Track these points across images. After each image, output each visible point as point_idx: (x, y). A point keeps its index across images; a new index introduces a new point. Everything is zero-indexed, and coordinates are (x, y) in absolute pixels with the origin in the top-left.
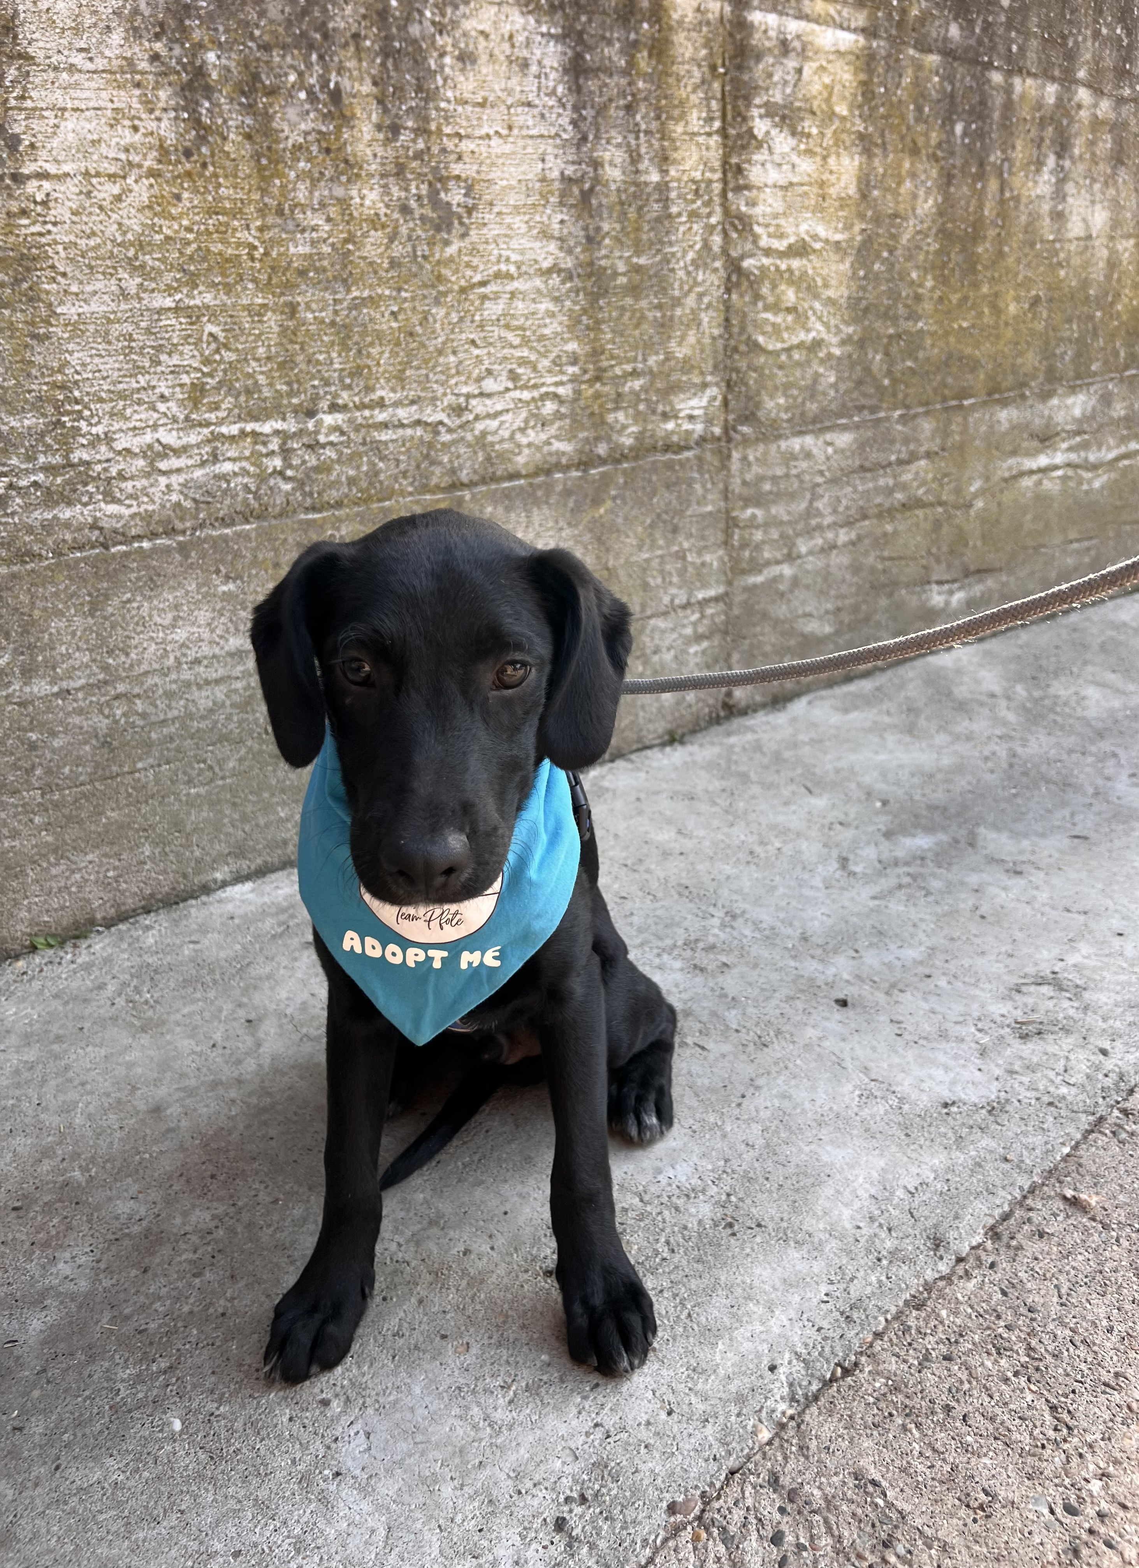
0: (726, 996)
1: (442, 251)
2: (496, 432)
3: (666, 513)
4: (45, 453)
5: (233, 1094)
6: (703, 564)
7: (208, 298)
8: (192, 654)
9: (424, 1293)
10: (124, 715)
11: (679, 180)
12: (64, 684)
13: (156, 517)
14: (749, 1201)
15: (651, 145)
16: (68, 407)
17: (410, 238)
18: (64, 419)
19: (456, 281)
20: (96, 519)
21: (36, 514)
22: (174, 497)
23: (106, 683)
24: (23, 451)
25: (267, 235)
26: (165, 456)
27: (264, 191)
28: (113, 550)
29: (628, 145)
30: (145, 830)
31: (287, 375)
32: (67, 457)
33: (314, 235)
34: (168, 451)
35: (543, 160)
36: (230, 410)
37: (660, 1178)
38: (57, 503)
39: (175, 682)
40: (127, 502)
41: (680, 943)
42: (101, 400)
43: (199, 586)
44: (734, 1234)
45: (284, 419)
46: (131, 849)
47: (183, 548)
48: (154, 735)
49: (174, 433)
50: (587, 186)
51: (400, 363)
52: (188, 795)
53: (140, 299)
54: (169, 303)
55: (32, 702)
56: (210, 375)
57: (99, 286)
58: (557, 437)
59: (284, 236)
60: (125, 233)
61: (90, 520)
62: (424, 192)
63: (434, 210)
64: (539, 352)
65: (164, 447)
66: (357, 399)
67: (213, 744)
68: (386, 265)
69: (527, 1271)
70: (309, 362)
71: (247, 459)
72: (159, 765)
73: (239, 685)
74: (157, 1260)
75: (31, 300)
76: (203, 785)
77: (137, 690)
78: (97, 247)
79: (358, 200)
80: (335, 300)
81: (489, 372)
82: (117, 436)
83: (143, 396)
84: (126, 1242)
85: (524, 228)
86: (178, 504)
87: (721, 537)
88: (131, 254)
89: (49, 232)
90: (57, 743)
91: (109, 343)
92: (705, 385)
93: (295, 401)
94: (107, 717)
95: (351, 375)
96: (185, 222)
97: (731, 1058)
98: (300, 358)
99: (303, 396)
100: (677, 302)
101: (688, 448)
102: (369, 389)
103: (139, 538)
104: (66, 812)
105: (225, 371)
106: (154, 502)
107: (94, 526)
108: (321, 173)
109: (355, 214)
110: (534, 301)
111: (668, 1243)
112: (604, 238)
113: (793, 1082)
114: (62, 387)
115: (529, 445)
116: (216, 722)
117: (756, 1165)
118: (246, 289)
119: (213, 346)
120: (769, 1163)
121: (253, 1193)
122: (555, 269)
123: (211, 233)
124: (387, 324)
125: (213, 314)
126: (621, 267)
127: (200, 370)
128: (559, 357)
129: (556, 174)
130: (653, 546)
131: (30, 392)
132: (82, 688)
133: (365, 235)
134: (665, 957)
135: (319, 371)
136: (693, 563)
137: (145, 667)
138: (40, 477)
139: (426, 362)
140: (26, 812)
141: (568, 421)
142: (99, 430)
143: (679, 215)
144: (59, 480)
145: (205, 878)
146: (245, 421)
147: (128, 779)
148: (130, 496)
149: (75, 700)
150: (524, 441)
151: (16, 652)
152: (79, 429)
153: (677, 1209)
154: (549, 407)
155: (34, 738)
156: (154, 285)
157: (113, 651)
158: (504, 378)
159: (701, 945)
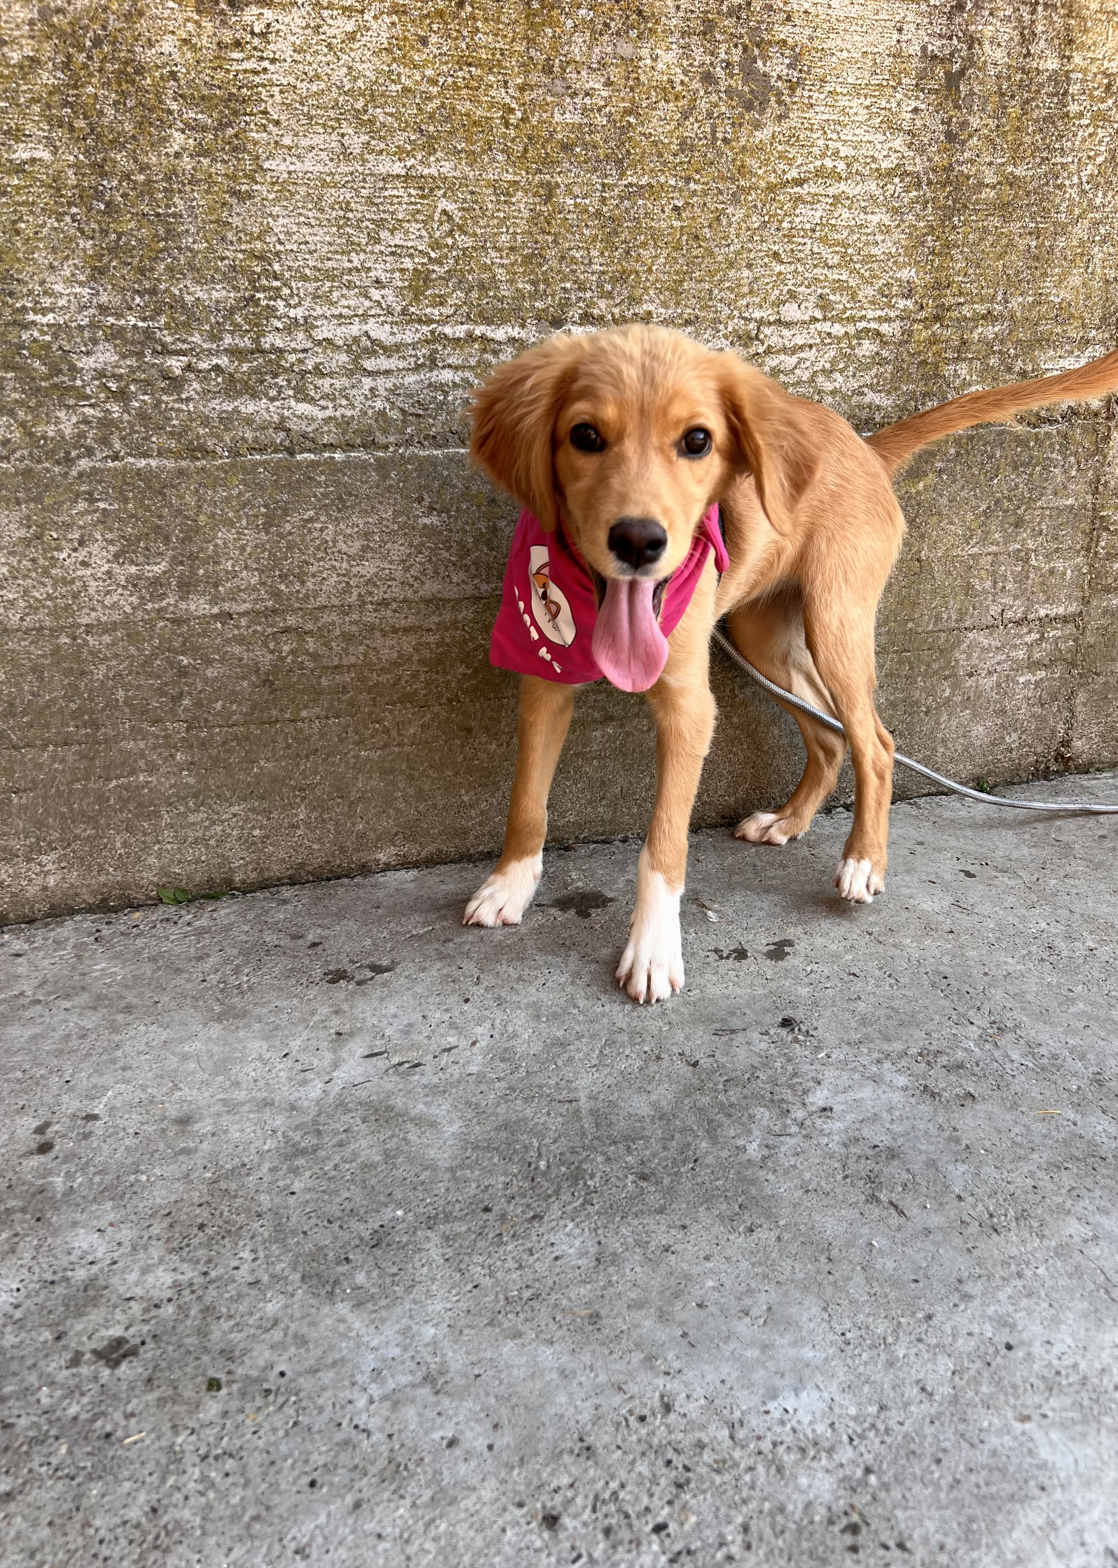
0: (957, 1141)
1: (751, 134)
2: (792, 371)
3: (1010, 500)
4: (232, 333)
5: (279, 1121)
6: (1052, 572)
7: (447, 168)
8: (379, 594)
9: (367, 1493)
10: (292, 652)
11: (1084, 71)
12: (226, 606)
13: (354, 426)
14: (896, 1494)
15: (1052, 23)
16: (264, 282)
17: (710, 115)
18: (258, 295)
19: (764, 176)
20: (283, 418)
21: (214, 404)
22: (379, 404)
23: (275, 611)
24: (207, 328)
25: (528, 97)
26: (371, 353)
27: (531, 42)
28: (299, 457)
29: (1020, 20)
30: (302, 789)
31: (532, 272)
32: (256, 341)
33: (587, 101)
34: (377, 348)
35: (900, 30)
36: (458, 307)
37: (771, 1406)
38: (241, 394)
39: (356, 623)
40: (321, 402)
41: (914, 1051)
42: (305, 278)
43: (396, 514)
44: (854, 1549)
45: (523, 326)
46: (284, 808)
47: (382, 466)
48: (324, 682)
49: (387, 327)
50: (956, 67)
51: (677, 273)
52: (357, 757)
53: (364, 161)
54: (398, 169)
55: (186, 621)
56: (439, 262)
57: (316, 140)
58: (871, 387)
59: (549, 99)
60: (355, 79)
61: (276, 418)
62: (737, 58)
63: (745, 82)
64: (862, 276)
65: (373, 341)
66: (616, 311)
67: (393, 704)
68: (674, 148)
69: (520, 1505)
70: (563, 258)
71: (472, 368)
72: (327, 718)
73: (431, 639)
74: (79, 1327)
75: (235, 149)
76: (374, 748)
77: (309, 626)
78: (321, 93)
79: (648, 62)
80: (603, 185)
81: (793, 295)
82: (319, 323)
83: (355, 278)
84: (59, 1290)
85: (863, 115)
86: (382, 413)
87: (1081, 541)
88: (359, 105)
89: (265, 70)
90: (210, 672)
91: (322, 211)
92: (1086, 342)
93: (539, 305)
94: (272, 652)
95: (614, 280)
96: (429, 72)
97: (939, 1237)
98: (551, 253)
99: (549, 301)
100: (1061, 229)
101: (1050, 421)
102: (634, 300)
103: (332, 447)
104: (214, 752)
105: (457, 259)
106: (353, 407)
107: (281, 427)
108: (606, 25)
109: (643, 78)
110: (864, 209)
111: (746, 1529)
112: (970, 136)
113: (1024, 1302)
114: (261, 258)
115: (833, 393)
116: (400, 678)
117: (928, 1430)
118: (494, 160)
119: (446, 227)
120: (950, 1432)
121: (235, 1263)
122: (899, 171)
123: (459, 88)
124: (666, 222)
125: (450, 187)
126: (990, 178)
127: (427, 254)
128: (887, 285)
129: (915, 49)
130: (984, 540)
131: (223, 259)
132: (246, 613)
133: (652, 107)
134: (887, 1065)
135: (573, 271)
136: (1037, 569)
137: (322, 600)
138: (223, 361)
139: (711, 274)
140: (168, 746)
141: (890, 368)
142: (298, 313)
143: (1081, 115)
144: (245, 367)
145: (364, 857)
146: (475, 322)
147: (289, 729)
148: (325, 397)
149: (237, 627)
150: (828, 386)
151: (175, 561)
152: (274, 309)
153: (780, 1470)
154: (867, 348)
155: (185, 662)
156: (382, 146)
157: (286, 576)
158: (810, 305)
159: (943, 1060)
